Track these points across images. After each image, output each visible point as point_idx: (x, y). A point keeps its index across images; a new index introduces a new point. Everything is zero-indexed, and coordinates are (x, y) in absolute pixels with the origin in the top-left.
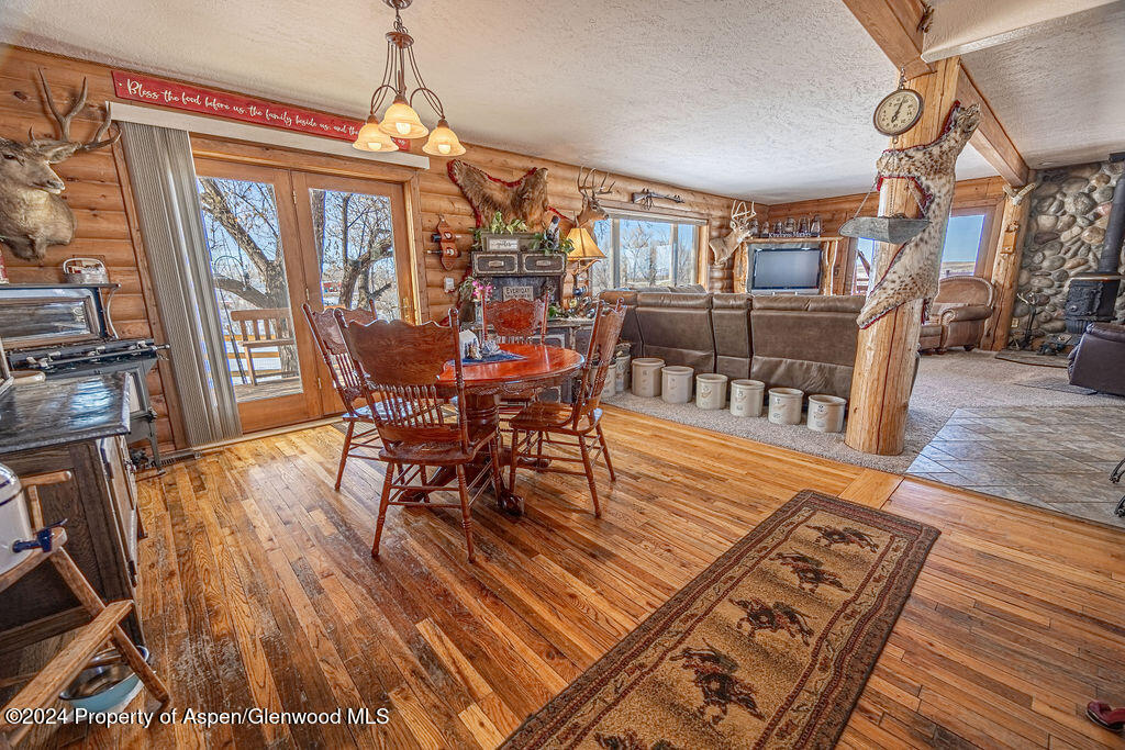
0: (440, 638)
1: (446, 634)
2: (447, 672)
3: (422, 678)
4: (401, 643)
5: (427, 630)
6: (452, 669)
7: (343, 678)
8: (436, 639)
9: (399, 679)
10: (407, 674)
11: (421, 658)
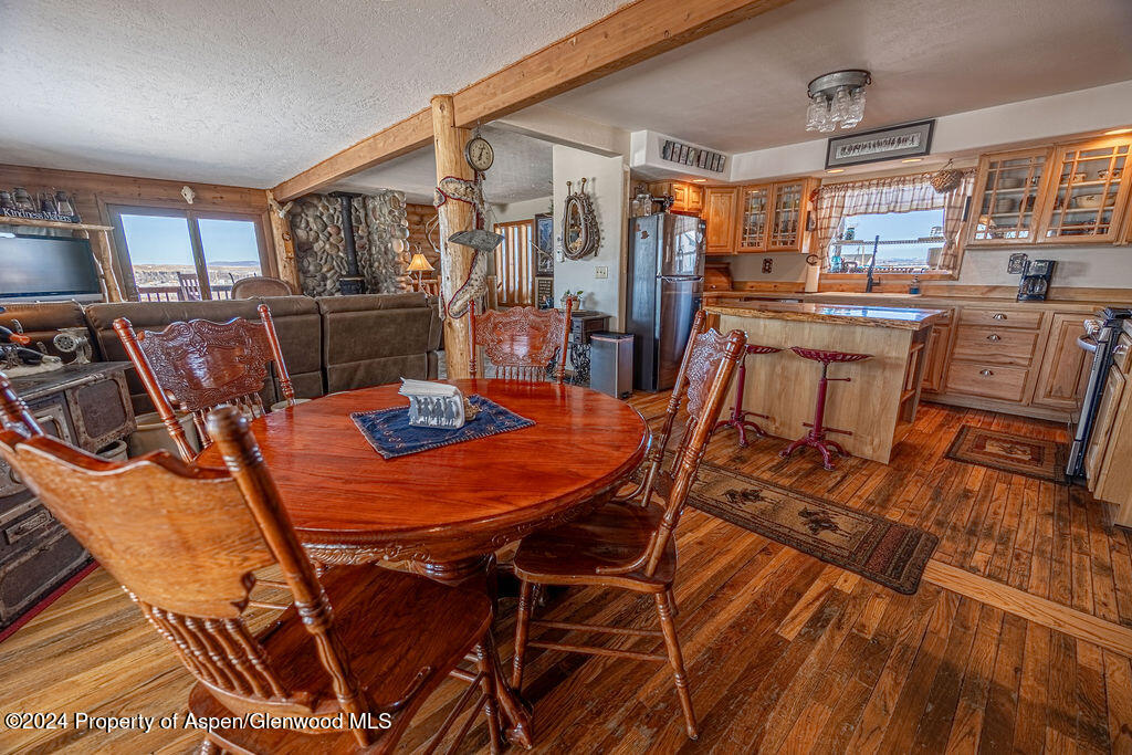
0: (793, 618)
1: (786, 614)
2: (822, 606)
3: (840, 621)
4: (818, 647)
5: (792, 630)
6: (818, 603)
7: (887, 680)
8: (797, 621)
9: (851, 637)
10: (845, 632)
11: (823, 627)
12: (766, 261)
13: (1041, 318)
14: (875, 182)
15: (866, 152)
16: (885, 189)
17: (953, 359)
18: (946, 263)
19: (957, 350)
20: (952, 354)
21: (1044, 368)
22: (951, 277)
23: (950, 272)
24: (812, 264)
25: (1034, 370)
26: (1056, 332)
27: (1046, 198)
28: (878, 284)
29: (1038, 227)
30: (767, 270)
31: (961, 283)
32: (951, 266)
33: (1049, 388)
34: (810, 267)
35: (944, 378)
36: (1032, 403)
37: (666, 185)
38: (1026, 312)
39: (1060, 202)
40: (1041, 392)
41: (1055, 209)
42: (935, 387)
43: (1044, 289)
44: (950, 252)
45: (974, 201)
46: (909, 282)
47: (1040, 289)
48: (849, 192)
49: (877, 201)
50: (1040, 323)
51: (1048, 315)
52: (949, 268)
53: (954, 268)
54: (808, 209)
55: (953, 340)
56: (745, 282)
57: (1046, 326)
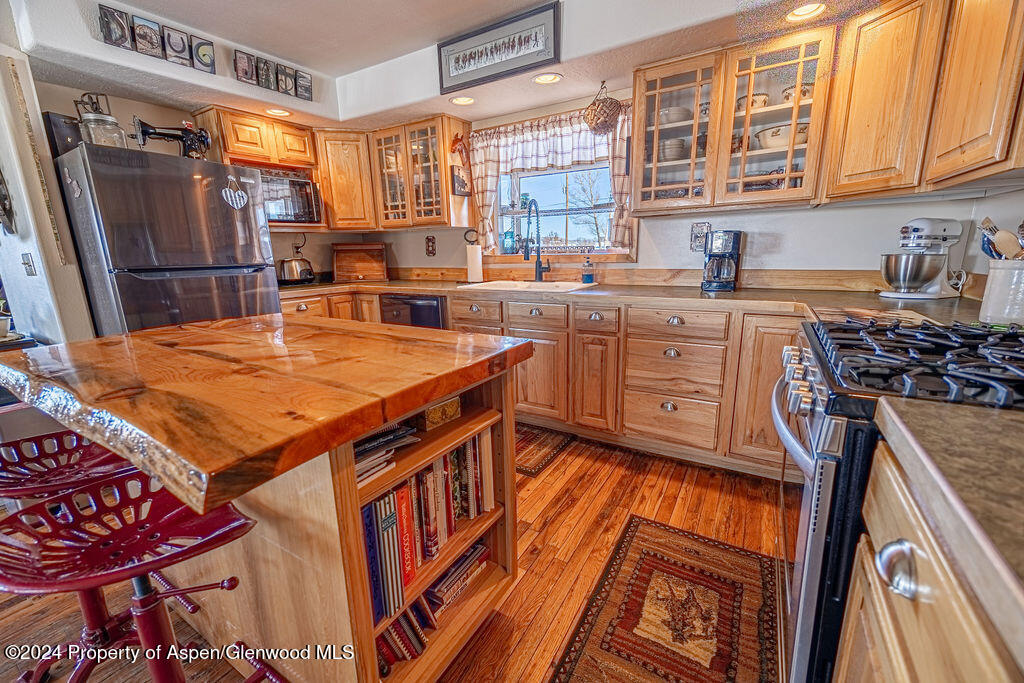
12: (429, 240)
13: (728, 322)
14: (528, 124)
15: (484, 63)
16: (542, 134)
17: (627, 387)
18: (619, 239)
19: (629, 372)
20: (624, 377)
21: (738, 404)
22: (627, 258)
23: (627, 251)
24: (472, 243)
25: (728, 401)
26: (749, 343)
27: (720, 137)
28: (548, 269)
29: (714, 181)
30: (431, 252)
31: (641, 265)
32: (627, 242)
33: (748, 432)
34: (469, 247)
35: (619, 412)
36: (730, 453)
37: (212, 115)
38: (710, 312)
39: (737, 143)
40: (740, 437)
41: (733, 151)
42: (611, 427)
43: (733, 274)
44: (622, 222)
45: (635, 143)
46: (580, 266)
47: (729, 274)
48: (503, 141)
49: (535, 153)
50: (727, 330)
51: (737, 318)
52: (623, 245)
53: (631, 245)
54: (450, 163)
55: (622, 356)
56: (411, 269)
57: (735, 334)
